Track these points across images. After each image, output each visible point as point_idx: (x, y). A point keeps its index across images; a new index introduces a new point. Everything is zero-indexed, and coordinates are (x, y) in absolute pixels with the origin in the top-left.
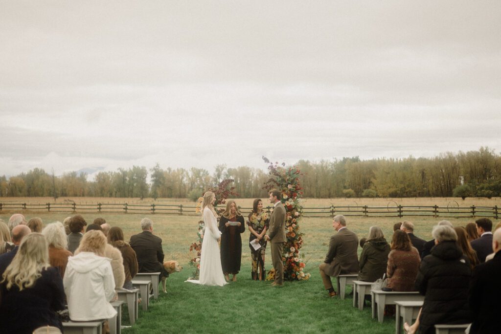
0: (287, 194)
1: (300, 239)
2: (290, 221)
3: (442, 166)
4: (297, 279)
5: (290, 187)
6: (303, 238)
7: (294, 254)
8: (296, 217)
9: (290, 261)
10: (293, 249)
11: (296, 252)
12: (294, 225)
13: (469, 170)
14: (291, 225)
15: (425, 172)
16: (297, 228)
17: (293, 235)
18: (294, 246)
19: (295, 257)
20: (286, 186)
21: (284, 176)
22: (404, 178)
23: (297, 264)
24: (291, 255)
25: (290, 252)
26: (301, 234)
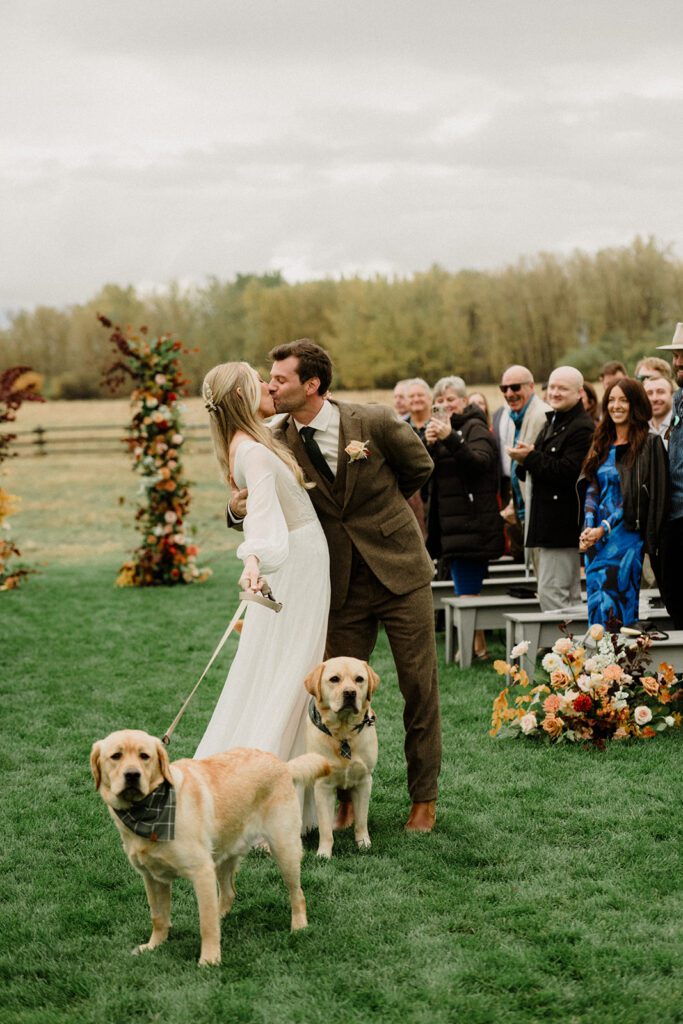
0: (154, 396)
1: (185, 494)
2: (163, 456)
3: (527, 293)
4: (181, 580)
5: (160, 379)
6: (191, 491)
7: (174, 526)
8: (176, 446)
9: (166, 544)
10: (171, 517)
11: (179, 522)
12: (172, 465)
13: (602, 303)
14: (165, 465)
15: (478, 312)
16: (179, 470)
17: (172, 487)
18: (173, 509)
19: (175, 532)
20: (152, 378)
21: (148, 357)
22: (419, 331)
23: (181, 549)
24: (168, 529)
25: (164, 523)
26: (188, 484)
